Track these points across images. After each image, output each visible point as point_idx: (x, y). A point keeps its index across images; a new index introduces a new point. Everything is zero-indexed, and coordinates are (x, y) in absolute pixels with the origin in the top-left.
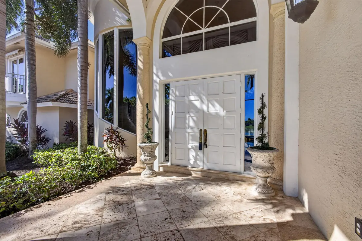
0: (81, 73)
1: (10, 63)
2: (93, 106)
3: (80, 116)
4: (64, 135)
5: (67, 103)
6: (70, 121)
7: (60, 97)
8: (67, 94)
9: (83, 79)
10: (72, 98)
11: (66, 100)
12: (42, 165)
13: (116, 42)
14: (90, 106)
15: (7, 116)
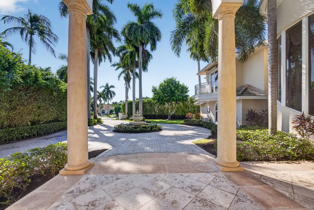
0: (272, 71)
1: (210, 75)
2: (267, 96)
3: (271, 105)
4: (247, 120)
5: (249, 96)
6: (251, 109)
7: (243, 92)
8: (246, 89)
9: (273, 75)
10: (251, 91)
11: (248, 94)
12: (241, 139)
13: (305, 31)
14: (263, 96)
15: (208, 107)
